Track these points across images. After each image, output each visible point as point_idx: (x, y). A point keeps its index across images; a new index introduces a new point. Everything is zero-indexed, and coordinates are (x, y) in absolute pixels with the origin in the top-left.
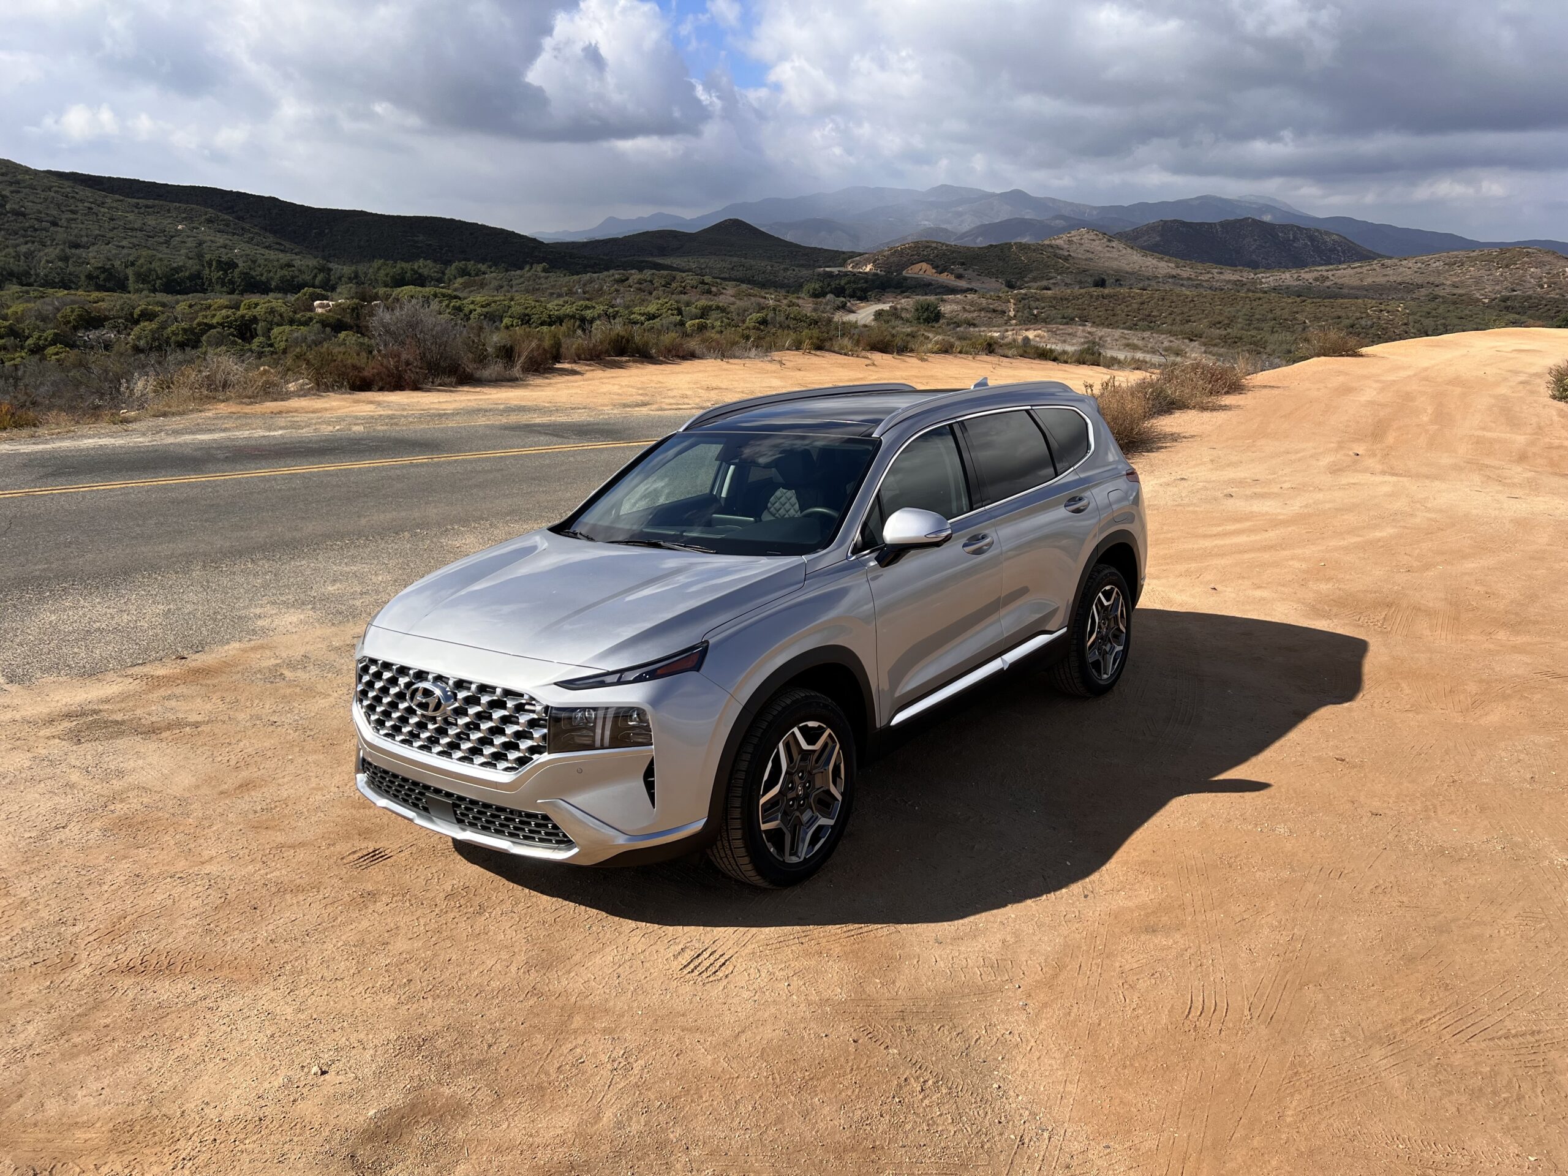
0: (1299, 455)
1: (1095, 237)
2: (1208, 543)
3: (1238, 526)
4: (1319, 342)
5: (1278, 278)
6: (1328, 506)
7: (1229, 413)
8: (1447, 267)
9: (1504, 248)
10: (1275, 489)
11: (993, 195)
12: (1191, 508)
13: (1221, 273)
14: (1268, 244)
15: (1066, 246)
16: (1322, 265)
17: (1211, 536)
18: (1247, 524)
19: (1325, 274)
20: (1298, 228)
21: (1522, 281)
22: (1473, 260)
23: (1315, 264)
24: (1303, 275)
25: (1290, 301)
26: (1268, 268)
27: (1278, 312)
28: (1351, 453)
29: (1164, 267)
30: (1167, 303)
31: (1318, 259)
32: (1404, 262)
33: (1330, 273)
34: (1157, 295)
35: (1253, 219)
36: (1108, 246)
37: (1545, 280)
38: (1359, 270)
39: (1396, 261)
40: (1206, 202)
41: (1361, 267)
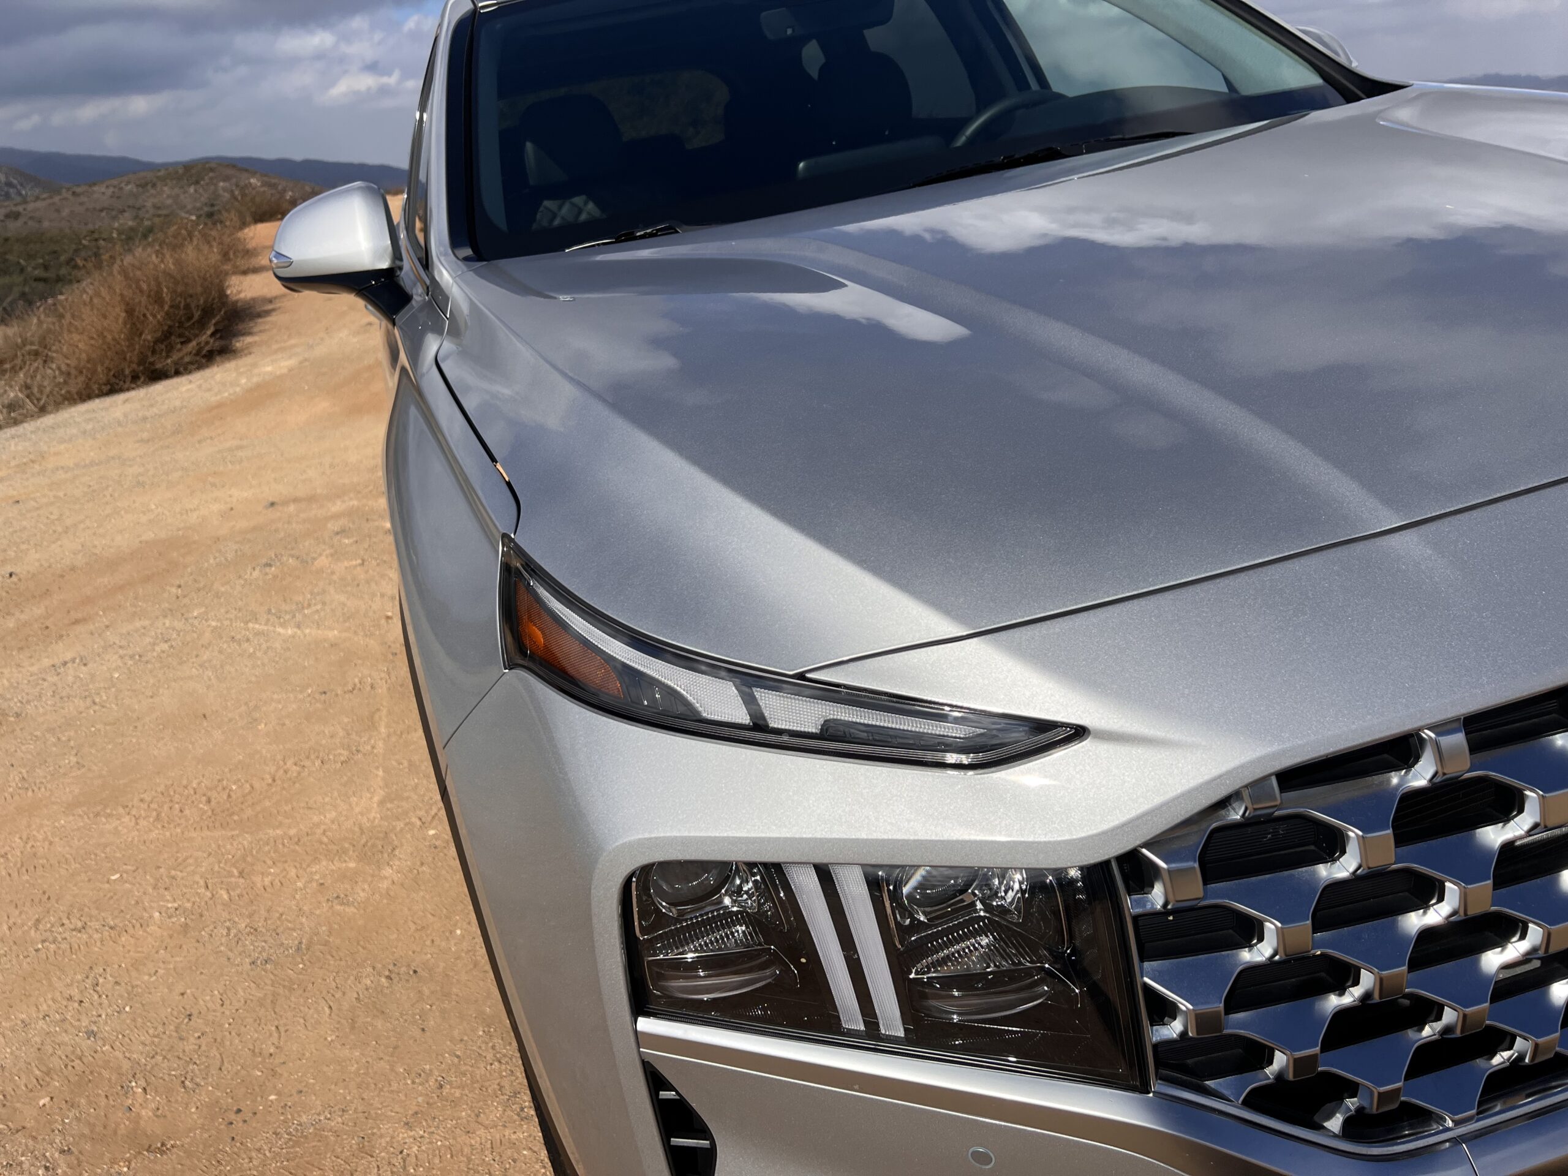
8: (140, 189)
9: (187, 166)
39: (86, 188)
41: (51, 197)
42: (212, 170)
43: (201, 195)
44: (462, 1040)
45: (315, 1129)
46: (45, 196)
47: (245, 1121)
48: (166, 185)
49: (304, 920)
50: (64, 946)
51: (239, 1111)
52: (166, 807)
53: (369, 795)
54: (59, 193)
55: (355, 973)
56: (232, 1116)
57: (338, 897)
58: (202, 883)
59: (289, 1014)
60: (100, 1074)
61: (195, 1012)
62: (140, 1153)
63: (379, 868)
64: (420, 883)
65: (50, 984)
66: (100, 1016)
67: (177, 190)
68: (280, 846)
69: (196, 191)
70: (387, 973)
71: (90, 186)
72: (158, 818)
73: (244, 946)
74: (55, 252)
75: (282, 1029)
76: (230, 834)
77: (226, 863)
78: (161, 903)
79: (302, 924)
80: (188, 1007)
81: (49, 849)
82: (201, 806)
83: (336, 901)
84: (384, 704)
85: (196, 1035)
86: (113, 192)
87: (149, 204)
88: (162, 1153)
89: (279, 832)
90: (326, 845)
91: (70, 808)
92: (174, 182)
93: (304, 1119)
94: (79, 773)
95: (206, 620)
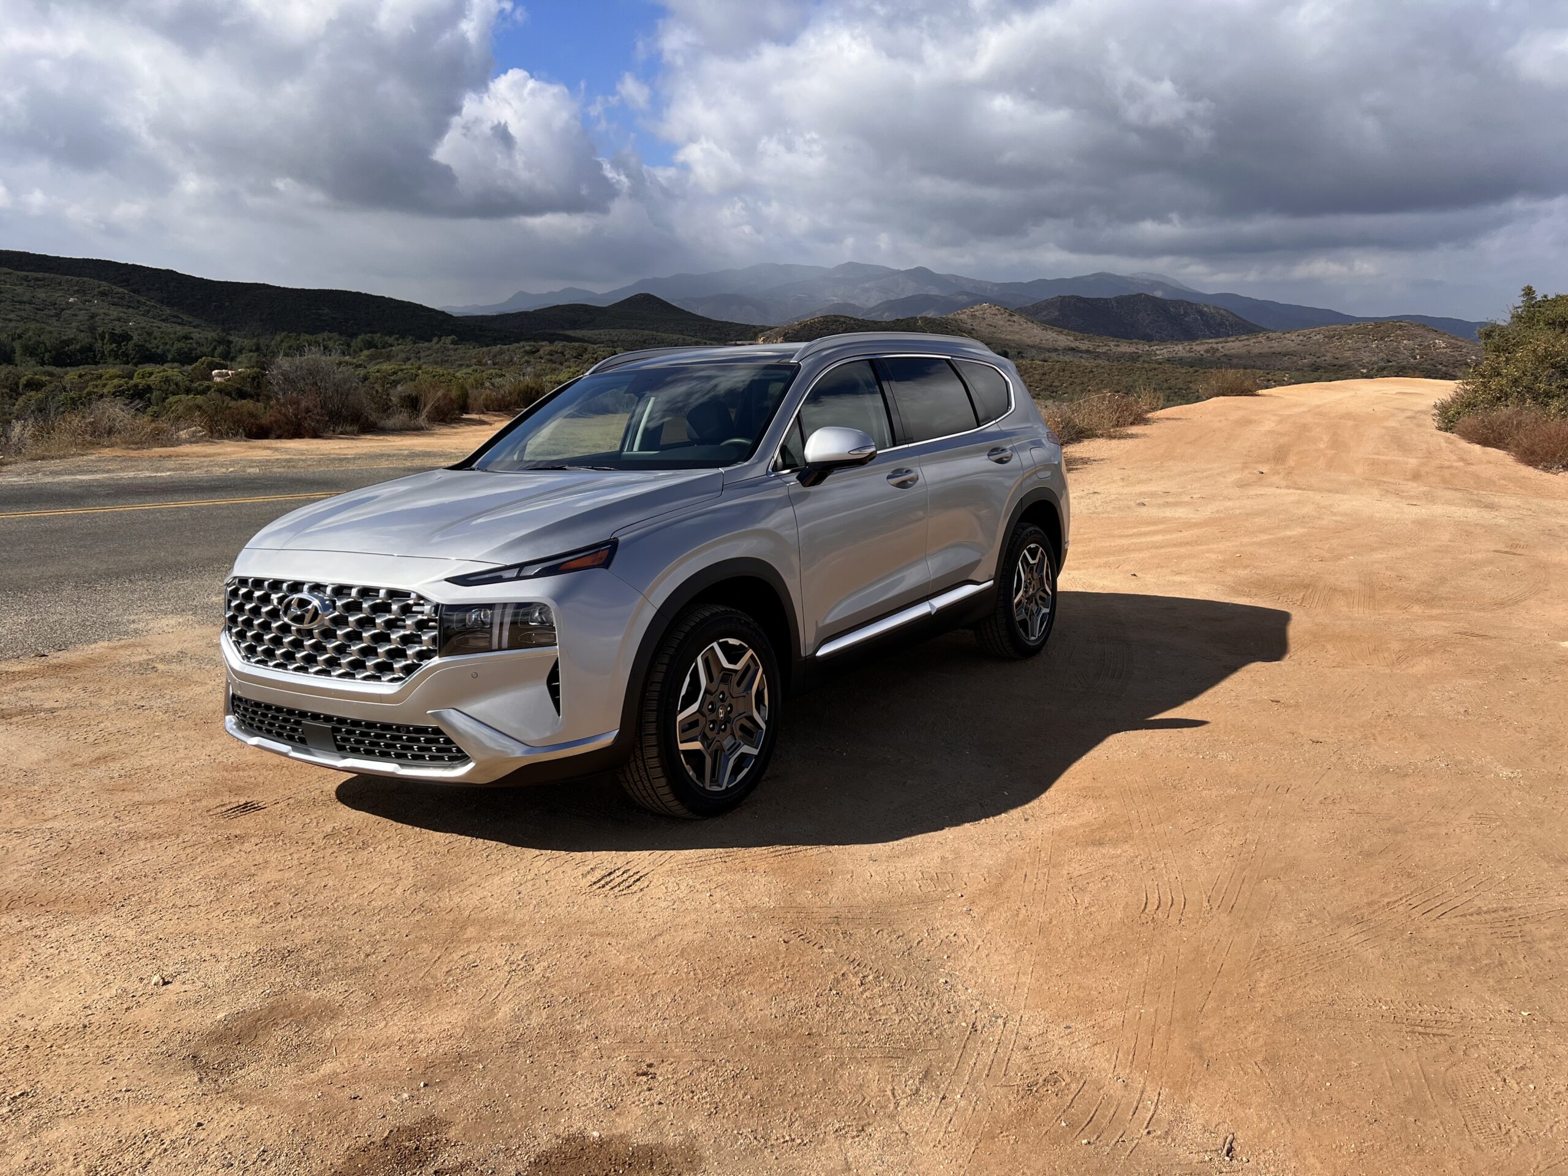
0: (1205, 474)
1: (997, 312)
2: (1125, 542)
3: (1152, 528)
4: (1217, 382)
5: (1171, 350)
6: (1238, 512)
7: (1137, 440)
8: (1326, 340)
9: (1378, 322)
10: (1187, 499)
11: (899, 272)
12: (1105, 515)
13: (1117, 346)
14: (1160, 319)
15: (969, 321)
16: (1212, 338)
17: (1128, 536)
18: (1161, 527)
19: (1215, 346)
20: (1189, 303)
21: (1396, 351)
22: (1350, 333)
23: (1205, 337)
24: (1195, 348)
25: (1184, 371)
26: (1162, 341)
27: (1173, 382)
28: (1255, 471)
29: (1064, 340)
30: (1067, 373)
31: (1208, 333)
32: (1287, 335)
33: (1220, 345)
34: (1057, 366)
35: (1146, 295)
36: (1009, 321)
37: (1417, 351)
38: (1246, 342)
39: (1280, 334)
40: (1101, 278)
42: (1401, 327)
48: (1352, 338)
54: (1257, 336)
67: (1360, 344)
69: (1377, 346)
71: (1284, 333)
86: (1302, 340)
92: (1360, 336)
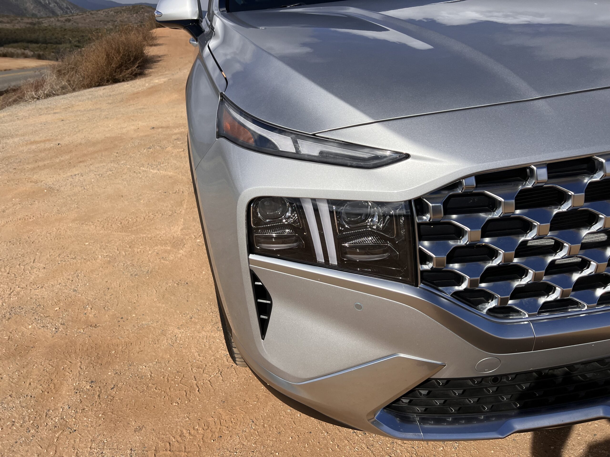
5: (49, 20)
8: (116, 14)
9: (134, 6)
19: (69, 18)
22: (124, 10)
24: (60, 19)
32: (99, 12)
41: (82, 14)
42: (143, 8)
43: (138, 18)
44: (200, 305)
45: (147, 326)
46: (81, 14)
47: (124, 321)
48: (125, 13)
49: (150, 264)
50: (68, 263)
51: (122, 318)
52: (106, 224)
53: (177, 227)
54: (85, 12)
55: (166, 281)
56: (120, 319)
57: (163, 258)
58: (116, 248)
59: (142, 292)
60: (77, 303)
61: (110, 288)
62: (88, 327)
63: (178, 250)
64: (192, 256)
65: (63, 275)
66: (78, 285)
67: (129, 16)
68: (145, 240)
69: (136, 16)
70: (177, 283)
71: (97, 11)
72: (103, 227)
73: (129, 269)
74: (83, 36)
75: (139, 296)
76: (127, 234)
77: (125, 243)
78: (102, 253)
79: (149, 265)
80: (108, 286)
81: (65, 233)
82: (118, 224)
83: (162, 259)
84: (187, 198)
85: (110, 294)
86: (106, 14)
87: (118, 20)
88: (95, 327)
89: (144, 235)
90: (160, 241)
91: (74, 221)
92: (128, 12)
93: (144, 323)
94: (78, 210)
95: (126, 165)
